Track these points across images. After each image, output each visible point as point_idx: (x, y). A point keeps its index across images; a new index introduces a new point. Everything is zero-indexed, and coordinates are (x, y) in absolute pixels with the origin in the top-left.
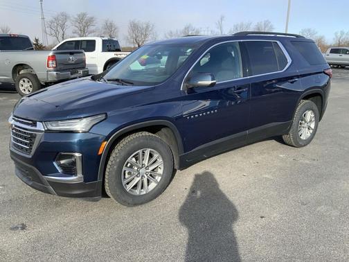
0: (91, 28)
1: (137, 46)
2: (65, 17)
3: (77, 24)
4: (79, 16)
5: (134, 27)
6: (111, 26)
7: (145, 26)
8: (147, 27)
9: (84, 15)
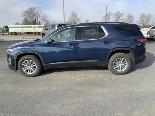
0: (121, 18)
1: (143, 25)
2: (111, 14)
3: (115, 17)
4: (116, 13)
5: (143, 16)
6: (131, 16)
7: (148, 16)
8: (150, 16)
9: (118, 12)
